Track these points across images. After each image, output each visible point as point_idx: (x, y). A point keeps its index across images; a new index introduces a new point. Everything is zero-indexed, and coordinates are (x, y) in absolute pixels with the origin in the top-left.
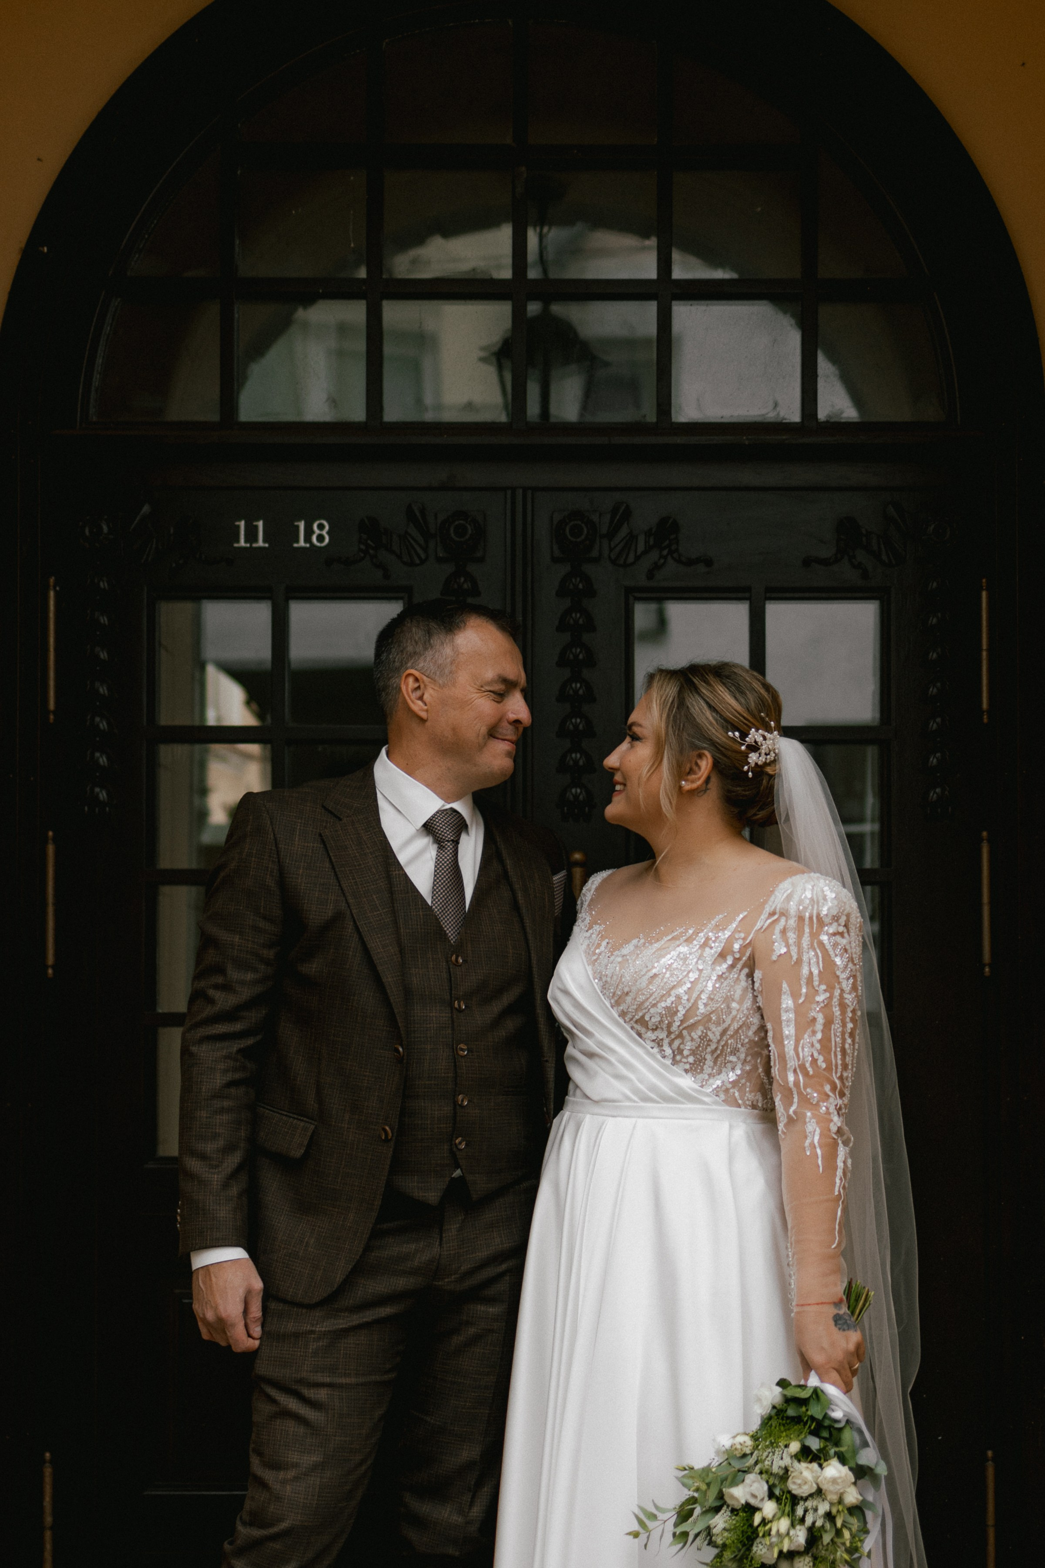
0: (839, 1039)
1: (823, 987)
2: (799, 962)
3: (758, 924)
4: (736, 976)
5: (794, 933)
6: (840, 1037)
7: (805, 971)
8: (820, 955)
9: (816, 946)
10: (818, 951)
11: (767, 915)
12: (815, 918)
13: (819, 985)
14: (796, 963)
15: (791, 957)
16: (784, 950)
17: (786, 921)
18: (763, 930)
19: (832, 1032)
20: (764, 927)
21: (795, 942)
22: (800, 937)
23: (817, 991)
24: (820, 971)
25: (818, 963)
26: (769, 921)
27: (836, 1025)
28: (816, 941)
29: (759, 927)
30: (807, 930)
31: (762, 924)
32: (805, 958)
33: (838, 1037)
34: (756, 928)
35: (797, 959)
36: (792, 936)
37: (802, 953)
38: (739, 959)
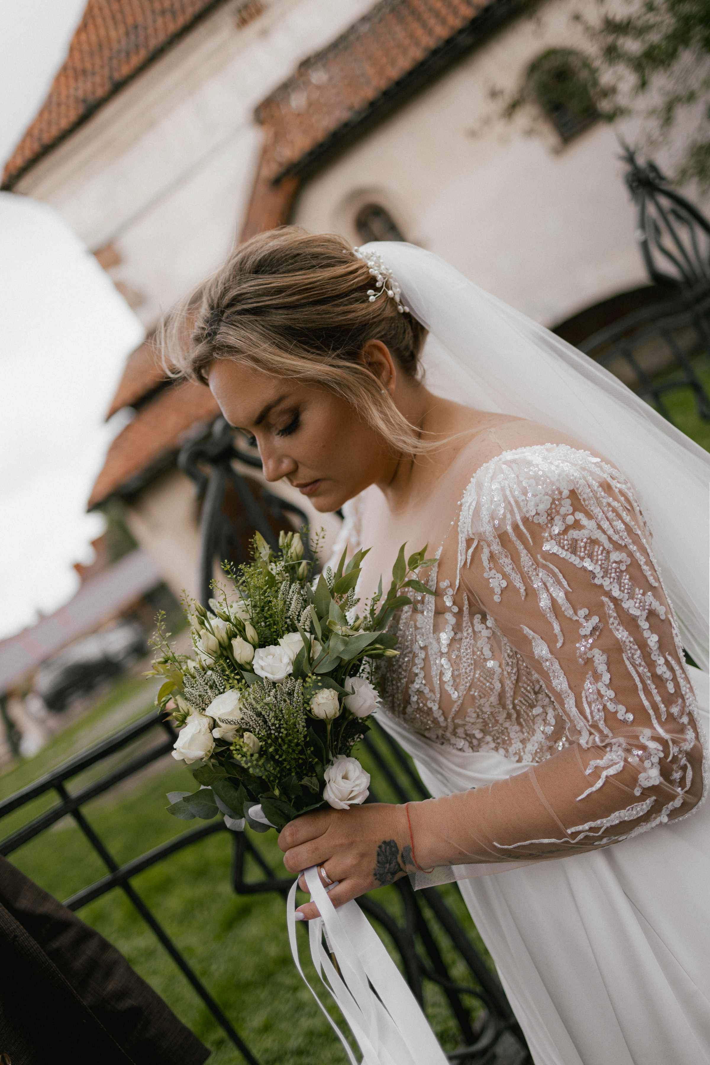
0: (642, 668)
1: (583, 612)
2: (531, 593)
3: (459, 558)
4: (470, 630)
5: (506, 556)
6: (643, 663)
7: (544, 602)
8: (556, 570)
9: (544, 562)
10: (551, 566)
11: (464, 544)
12: (522, 527)
13: (576, 613)
14: (527, 595)
15: (517, 590)
16: (504, 584)
17: (489, 546)
18: (468, 564)
19: (627, 663)
20: (469, 561)
21: (513, 569)
22: (515, 559)
23: (577, 621)
24: (566, 594)
25: (560, 583)
26: (471, 551)
27: (629, 652)
28: (539, 556)
29: (462, 563)
30: (521, 547)
31: (464, 557)
32: (537, 584)
33: (640, 665)
34: (460, 565)
35: (525, 590)
36: (506, 561)
37: (530, 578)
38: (461, 610)
